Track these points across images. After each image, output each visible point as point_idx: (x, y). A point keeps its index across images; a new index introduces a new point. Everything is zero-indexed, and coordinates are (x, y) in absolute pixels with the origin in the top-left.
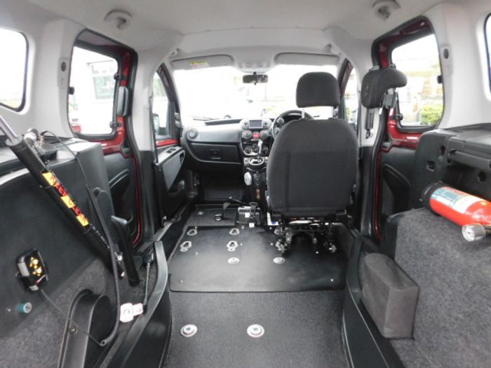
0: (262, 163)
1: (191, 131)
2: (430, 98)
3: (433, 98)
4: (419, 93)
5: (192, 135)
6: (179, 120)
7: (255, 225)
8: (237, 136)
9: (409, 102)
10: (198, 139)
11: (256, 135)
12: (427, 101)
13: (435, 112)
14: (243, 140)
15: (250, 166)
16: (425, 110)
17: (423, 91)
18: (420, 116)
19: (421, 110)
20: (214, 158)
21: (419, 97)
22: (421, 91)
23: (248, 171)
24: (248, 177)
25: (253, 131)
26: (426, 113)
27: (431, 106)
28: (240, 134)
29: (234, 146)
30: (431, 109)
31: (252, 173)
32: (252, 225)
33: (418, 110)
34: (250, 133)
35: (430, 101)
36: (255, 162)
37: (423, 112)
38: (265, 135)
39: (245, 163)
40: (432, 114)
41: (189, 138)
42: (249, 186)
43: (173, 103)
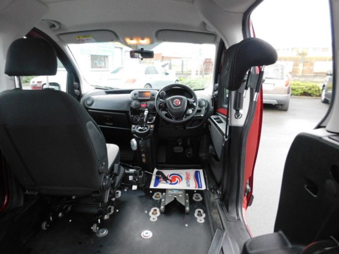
0: (147, 130)
2: (297, 76)
3: (299, 77)
4: (290, 73)
5: (89, 102)
7: (138, 187)
8: (126, 105)
9: (283, 79)
10: (93, 107)
11: (143, 105)
12: (294, 78)
13: (301, 87)
14: (132, 109)
15: (136, 133)
16: (294, 85)
17: (292, 71)
18: (291, 90)
19: (291, 85)
20: (107, 124)
21: (290, 76)
22: (291, 71)
23: (134, 137)
24: (134, 143)
25: (141, 101)
26: (294, 87)
27: (298, 82)
28: (129, 103)
29: (123, 114)
30: (298, 84)
31: (137, 140)
32: (135, 187)
33: (289, 85)
34: (138, 103)
35: (297, 78)
36: (140, 130)
37: (292, 86)
38: (151, 105)
39: (132, 130)
40: (299, 88)
41: (87, 106)
42: (135, 151)
43: (72, 74)
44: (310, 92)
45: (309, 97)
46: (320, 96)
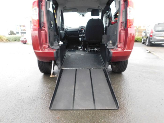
1: (67, 29)
5: (67, 30)
6: (64, 26)
11: (82, 29)
14: (79, 31)
24: (80, 39)
25: (81, 28)
28: (78, 29)
31: (81, 38)
32: (81, 50)
34: (81, 29)
38: (84, 29)
39: (80, 36)
42: (80, 41)
44: (138, 40)
45: (138, 42)
46: (142, 42)
